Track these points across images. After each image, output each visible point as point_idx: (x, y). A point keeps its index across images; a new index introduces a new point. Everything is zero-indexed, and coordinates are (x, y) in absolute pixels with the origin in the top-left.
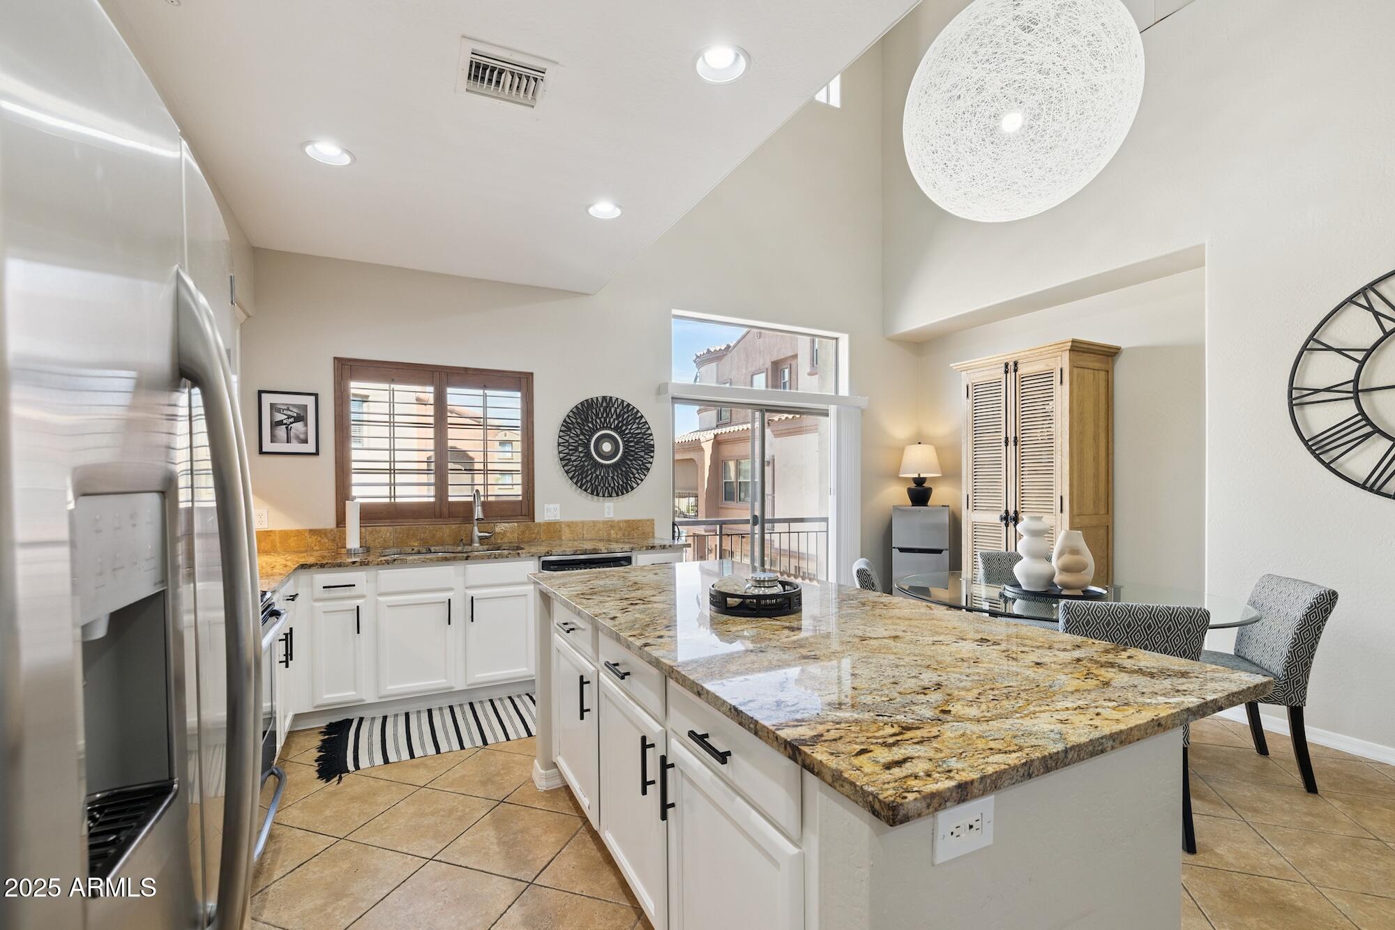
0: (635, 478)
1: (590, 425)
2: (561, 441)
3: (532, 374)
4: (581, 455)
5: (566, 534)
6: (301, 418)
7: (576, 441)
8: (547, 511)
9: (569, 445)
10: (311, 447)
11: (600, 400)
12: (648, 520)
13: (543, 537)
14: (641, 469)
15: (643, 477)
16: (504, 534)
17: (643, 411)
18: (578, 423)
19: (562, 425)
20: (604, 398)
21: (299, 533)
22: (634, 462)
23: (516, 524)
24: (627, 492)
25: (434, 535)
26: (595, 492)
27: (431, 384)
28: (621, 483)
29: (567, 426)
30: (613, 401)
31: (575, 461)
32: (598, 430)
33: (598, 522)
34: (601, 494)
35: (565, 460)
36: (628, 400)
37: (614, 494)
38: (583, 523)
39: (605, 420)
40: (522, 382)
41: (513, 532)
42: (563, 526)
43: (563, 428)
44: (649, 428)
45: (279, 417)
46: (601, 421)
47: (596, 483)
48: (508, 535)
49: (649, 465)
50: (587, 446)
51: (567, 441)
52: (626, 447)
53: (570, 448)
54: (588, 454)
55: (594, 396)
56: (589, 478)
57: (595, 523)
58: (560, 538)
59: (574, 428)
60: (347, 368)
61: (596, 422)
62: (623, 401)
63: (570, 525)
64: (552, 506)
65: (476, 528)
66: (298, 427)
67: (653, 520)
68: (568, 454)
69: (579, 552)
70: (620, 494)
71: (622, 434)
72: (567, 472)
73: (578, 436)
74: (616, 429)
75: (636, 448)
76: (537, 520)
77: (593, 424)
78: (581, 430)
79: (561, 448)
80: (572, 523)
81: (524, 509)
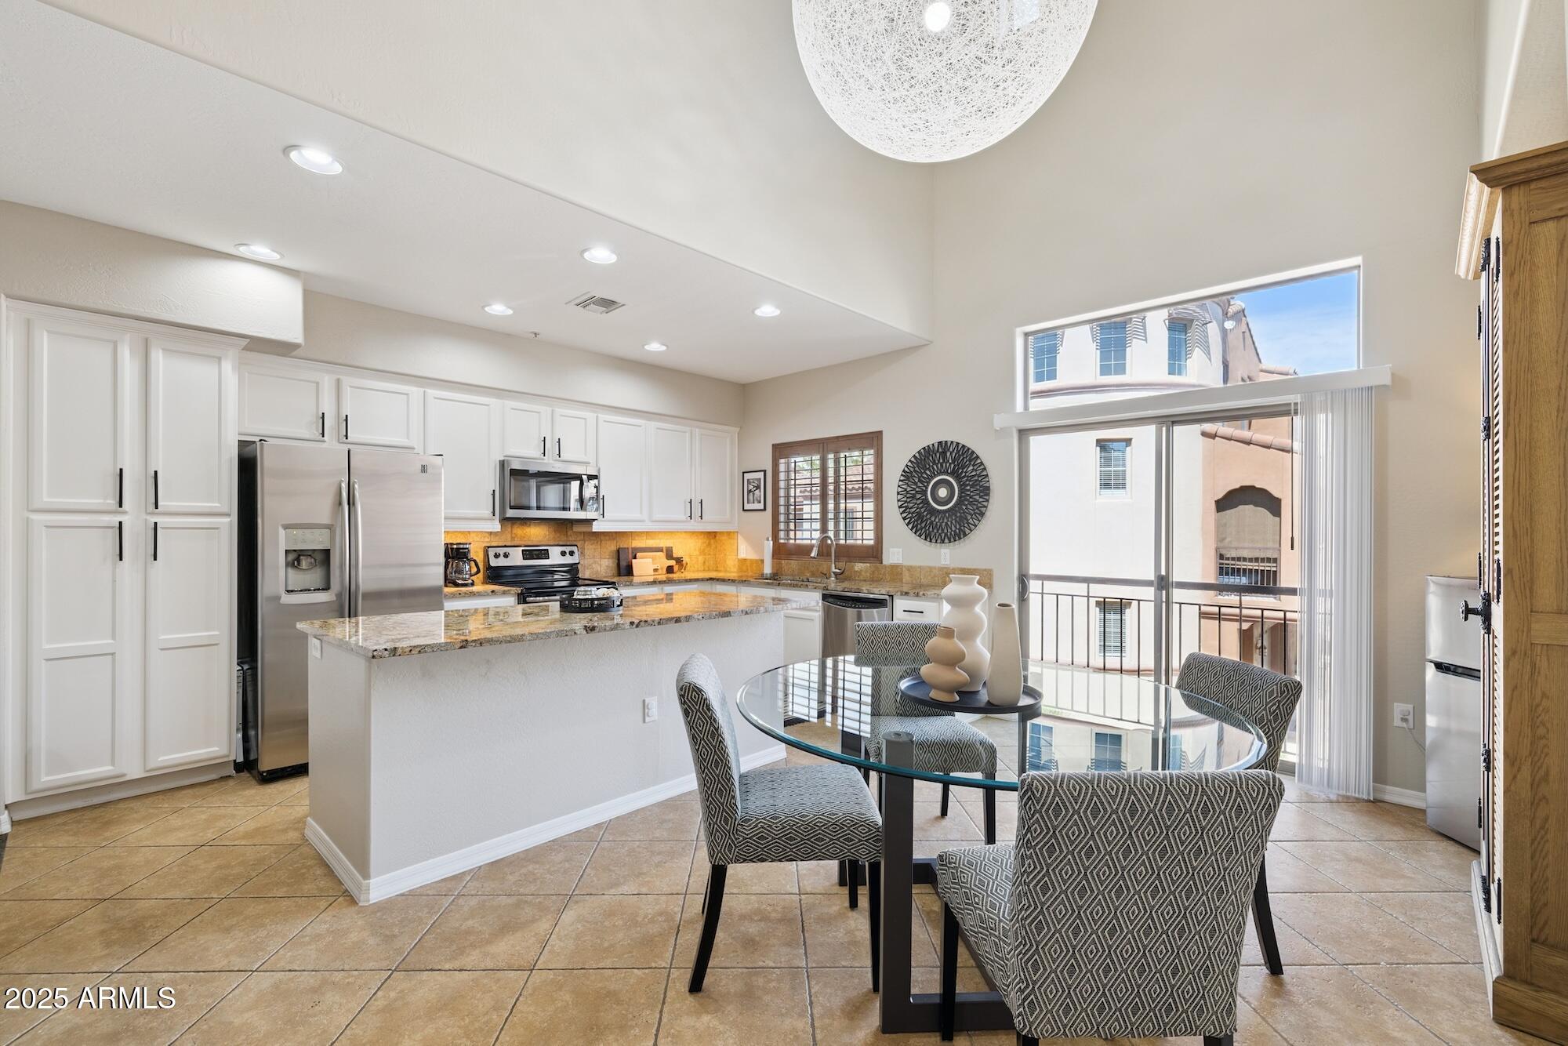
0: (968, 523)
1: (928, 472)
2: (900, 489)
3: (881, 432)
4: (919, 502)
5: (906, 574)
6: (758, 487)
7: (914, 489)
8: (892, 555)
9: (907, 493)
10: (761, 506)
11: (936, 446)
12: (985, 570)
13: (888, 577)
14: (975, 514)
15: (977, 522)
16: (860, 572)
17: (978, 452)
18: (915, 471)
19: (902, 475)
20: (940, 443)
21: (757, 560)
22: (969, 507)
23: (868, 565)
24: (960, 539)
25: (818, 569)
26: (928, 537)
27: (818, 452)
28: (953, 529)
29: (907, 476)
30: (949, 445)
31: (911, 508)
32: (935, 476)
33: (935, 568)
34: (934, 540)
35: (904, 508)
36: (962, 442)
37: (946, 540)
38: (920, 567)
39: (942, 466)
40: (872, 440)
41: (866, 572)
42: (904, 569)
43: (902, 478)
44: (985, 469)
45: (751, 487)
46: (937, 467)
47: (931, 529)
48: (863, 573)
49: (983, 509)
50: (924, 493)
51: (906, 490)
52: (961, 491)
53: (908, 496)
54: (926, 502)
55: (930, 443)
56: (923, 525)
57: (931, 569)
58: (901, 580)
59: (913, 476)
60: (781, 450)
61: (933, 468)
62: (958, 444)
63: (910, 569)
64: (896, 550)
65: (833, 565)
66: (757, 492)
67: (991, 570)
68: (906, 502)
69: (846, 590)
70: (952, 540)
71: (958, 478)
72: (904, 519)
73: (915, 484)
74: (952, 474)
75: (972, 492)
76: (885, 562)
77: (930, 471)
79: (900, 497)
80: (911, 567)
81: (874, 553)
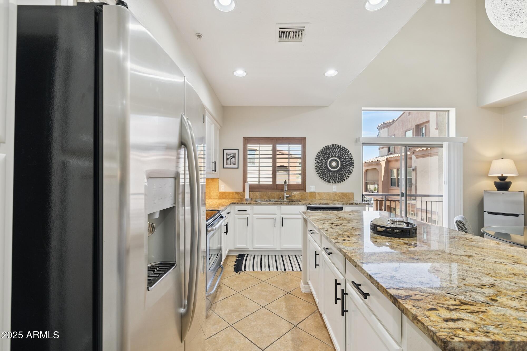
0: (345, 176)
1: (327, 156)
2: (316, 162)
3: (305, 138)
4: (324, 167)
5: (318, 197)
6: (234, 157)
7: (322, 162)
8: (310, 188)
9: (319, 164)
10: (236, 166)
11: (331, 146)
12: (351, 193)
13: (309, 197)
14: (348, 172)
15: (349, 176)
16: (295, 196)
17: (349, 149)
18: (322, 155)
19: (317, 156)
20: (333, 145)
21: (233, 193)
22: (345, 170)
23: (299, 193)
24: (342, 181)
25: (272, 195)
26: (329, 181)
27: (272, 144)
28: (340, 178)
29: (318, 157)
30: (337, 146)
31: (321, 169)
32: (330, 157)
33: (330, 193)
34: (331, 182)
35: (317, 169)
36: (343, 145)
37: (337, 182)
38: (324, 193)
39: (333, 154)
40: (302, 141)
41: (298, 195)
42: (316, 194)
43: (317, 157)
44: (352, 156)
45: (228, 157)
46: (332, 154)
47: (330, 178)
49: (351, 171)
50: (326, 164)
51: (318, 162)
52: (342, 164)
53: (320, 164)
54: (326, 167)
55: (329, 144)
56: (326, 176)
57: (329, 193)
58: (315, 198)
59: (321, 157)
60: (247, 140)
61: (330, 154)
62: (341, 146)
63: (319, 194)
64: (312, 186)
65: (285, 194)
66: (233, 159)
67: (353, 193)
68: (319, 167)
69: (321, 204)
70: (339, 182)
71: (340, 159)
72: (318, 174)
73: (322, 160)
74: (338, 157)
75: (346, 164)
76: (307, 191)
77: (328, 155)
78: (324, 158)
79: (316, 165)
80: (320, 193)
81: (302, 187)
